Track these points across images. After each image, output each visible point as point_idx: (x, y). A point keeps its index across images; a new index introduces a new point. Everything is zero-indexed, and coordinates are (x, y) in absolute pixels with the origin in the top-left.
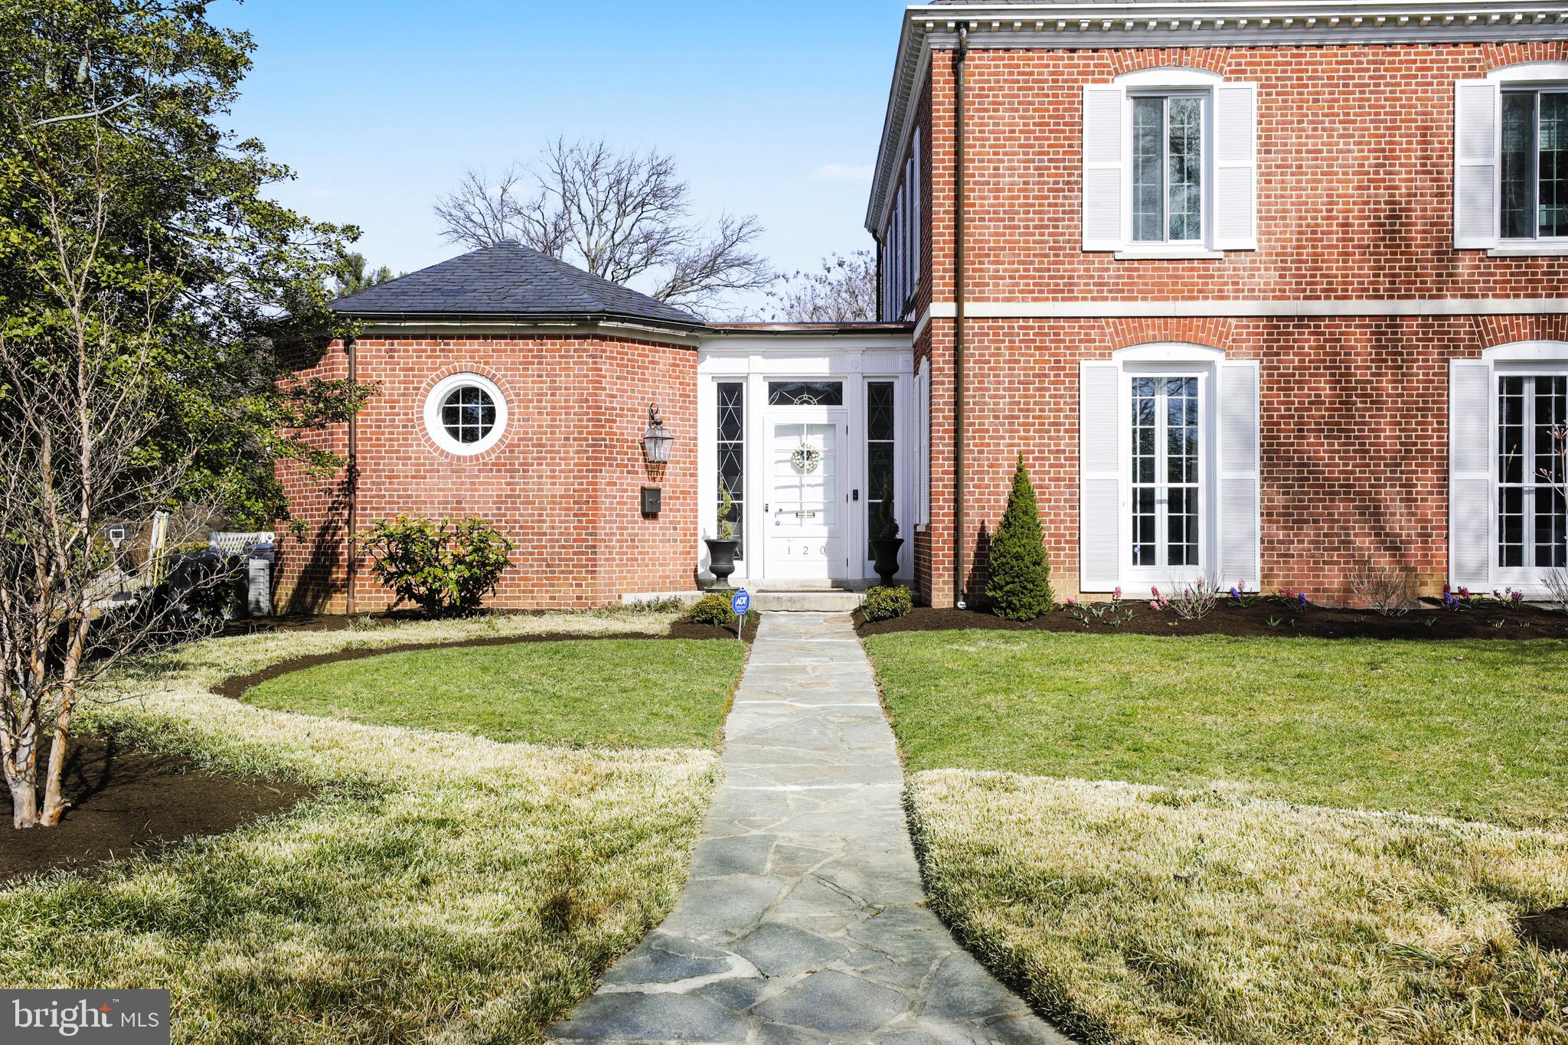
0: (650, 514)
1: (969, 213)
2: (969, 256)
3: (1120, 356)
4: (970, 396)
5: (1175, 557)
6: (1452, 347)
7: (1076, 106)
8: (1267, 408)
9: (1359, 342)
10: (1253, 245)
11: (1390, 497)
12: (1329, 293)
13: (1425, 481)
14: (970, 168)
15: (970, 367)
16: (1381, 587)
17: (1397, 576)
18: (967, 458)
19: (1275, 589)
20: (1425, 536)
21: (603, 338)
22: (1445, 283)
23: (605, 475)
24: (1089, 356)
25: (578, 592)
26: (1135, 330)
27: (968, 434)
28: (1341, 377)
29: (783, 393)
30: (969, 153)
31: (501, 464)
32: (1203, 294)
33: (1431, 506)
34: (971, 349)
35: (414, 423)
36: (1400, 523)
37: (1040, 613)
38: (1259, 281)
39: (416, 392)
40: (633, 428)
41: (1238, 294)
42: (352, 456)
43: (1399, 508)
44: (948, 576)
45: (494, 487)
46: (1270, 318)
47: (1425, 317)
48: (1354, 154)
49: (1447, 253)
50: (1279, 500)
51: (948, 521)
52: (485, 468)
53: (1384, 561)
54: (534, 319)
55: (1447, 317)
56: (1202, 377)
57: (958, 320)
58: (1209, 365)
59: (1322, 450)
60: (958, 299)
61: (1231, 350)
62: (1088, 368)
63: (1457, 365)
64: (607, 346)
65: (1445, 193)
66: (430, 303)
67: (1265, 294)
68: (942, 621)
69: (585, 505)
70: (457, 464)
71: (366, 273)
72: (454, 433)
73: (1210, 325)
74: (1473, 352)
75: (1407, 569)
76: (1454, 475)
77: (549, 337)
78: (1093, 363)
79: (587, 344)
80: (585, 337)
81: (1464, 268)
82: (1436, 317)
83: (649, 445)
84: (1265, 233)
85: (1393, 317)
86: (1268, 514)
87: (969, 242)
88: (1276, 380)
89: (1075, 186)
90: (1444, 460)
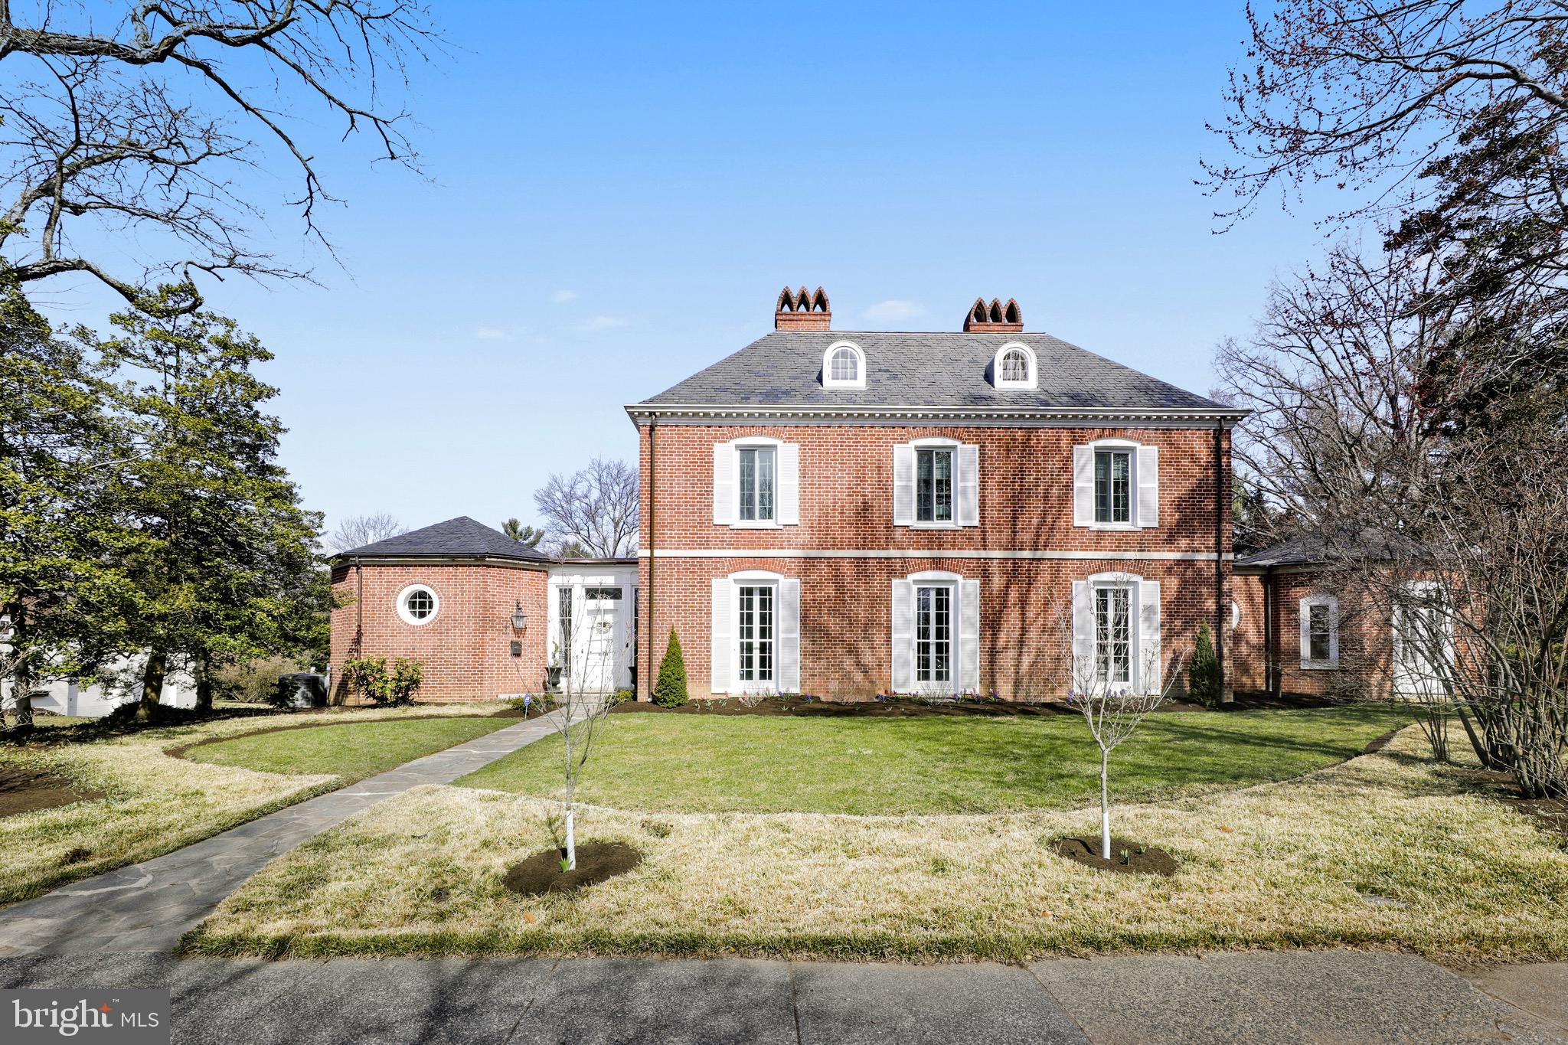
0: (518, 655)
1: (658, 506)
2: (657, 527)
3: (733, 576)
4: (657, 596)
5: (763, 675)
6: (892, 573)
7: (710, 454)
8: (804, 602)
9: (848, 570)
10: (797, 523)
11: (862, 645)
12: (834, 546)
13: (879, 638)
14: (658, 484)
15: (657, 581)
16: (859, 691)
17: (867, 685)
18: (655, 627)
19: (807, 691)
20: (880, 665)
21: (489, 566)
22: (889, 542)
23: (489, 635)
24: (717, 576)
25: (473, 693)
26: (740, 564)
27: (656, 615)
28: (840, 588)
29: (592, 593)
30: (658, 476)
31: (435, 630)
32: (773, 546)
33: (882, 653)
34: (658, 572)
35: (391, 609)
36: (868, 658)
37: (679, 705)
38: (800, 540)
39: (392, 592)
40: (506, 611)
41: (789, 547)
42: (359, 626)
43: (868, 652)
44: (645, 685)
45: (432, 641)
46: (805, 558)
47: (880, 558)
48: (847, 479)
49: (890, 527)
50: (810, 648)
51: (646, 658)
52: (427, 632)
53: (858, 677)
54: (453, 557)
55: (890, 558)
56: (774, 587)
57: (651, 558)
58: (776, 581)
59: (833, 624)
60: (651, 548)
61: (787, 574)
62: (716, 583)
63: (895, 582)
64: (492, 571)
65: (889, 498)
66: (401, 550)
67: (803, 547)
68: (643, 708)
69: (478, 650)
70: (412, 630)
71: (519, 529)
72: (414, 613)
73: (776, 562)
74: (903, 575)
75: (871, 682)
76: (894, 636)
77: (461, 566)
78: (719, 580)
79: (479, 569)
80: (479, 566)
81: (898, 534)
82: (886, 558)
83: (514, 620)
84: (803, 516)
85: (865, 558)
86: (805, 654)
87: (657, 520)
88: (809, 587)
89: (710, 493)
90: (889, 628)
